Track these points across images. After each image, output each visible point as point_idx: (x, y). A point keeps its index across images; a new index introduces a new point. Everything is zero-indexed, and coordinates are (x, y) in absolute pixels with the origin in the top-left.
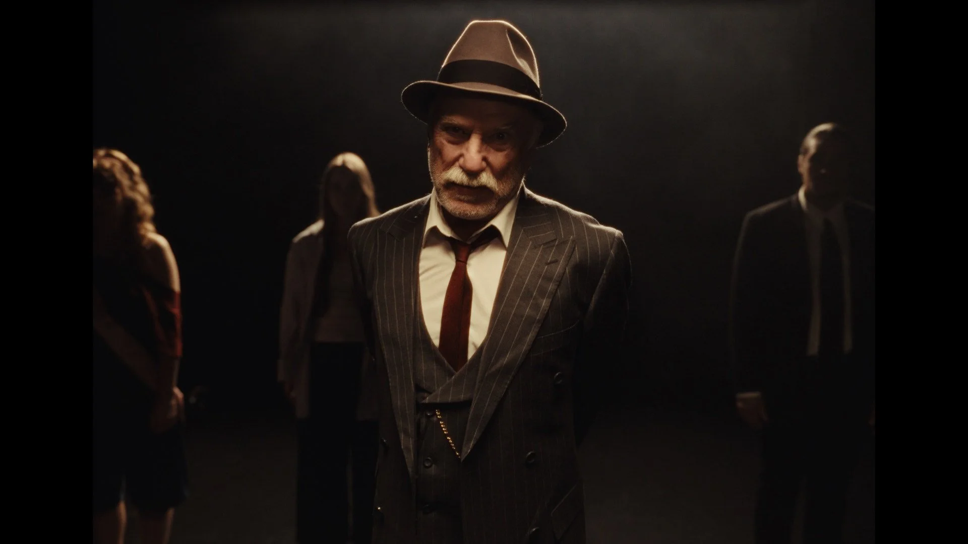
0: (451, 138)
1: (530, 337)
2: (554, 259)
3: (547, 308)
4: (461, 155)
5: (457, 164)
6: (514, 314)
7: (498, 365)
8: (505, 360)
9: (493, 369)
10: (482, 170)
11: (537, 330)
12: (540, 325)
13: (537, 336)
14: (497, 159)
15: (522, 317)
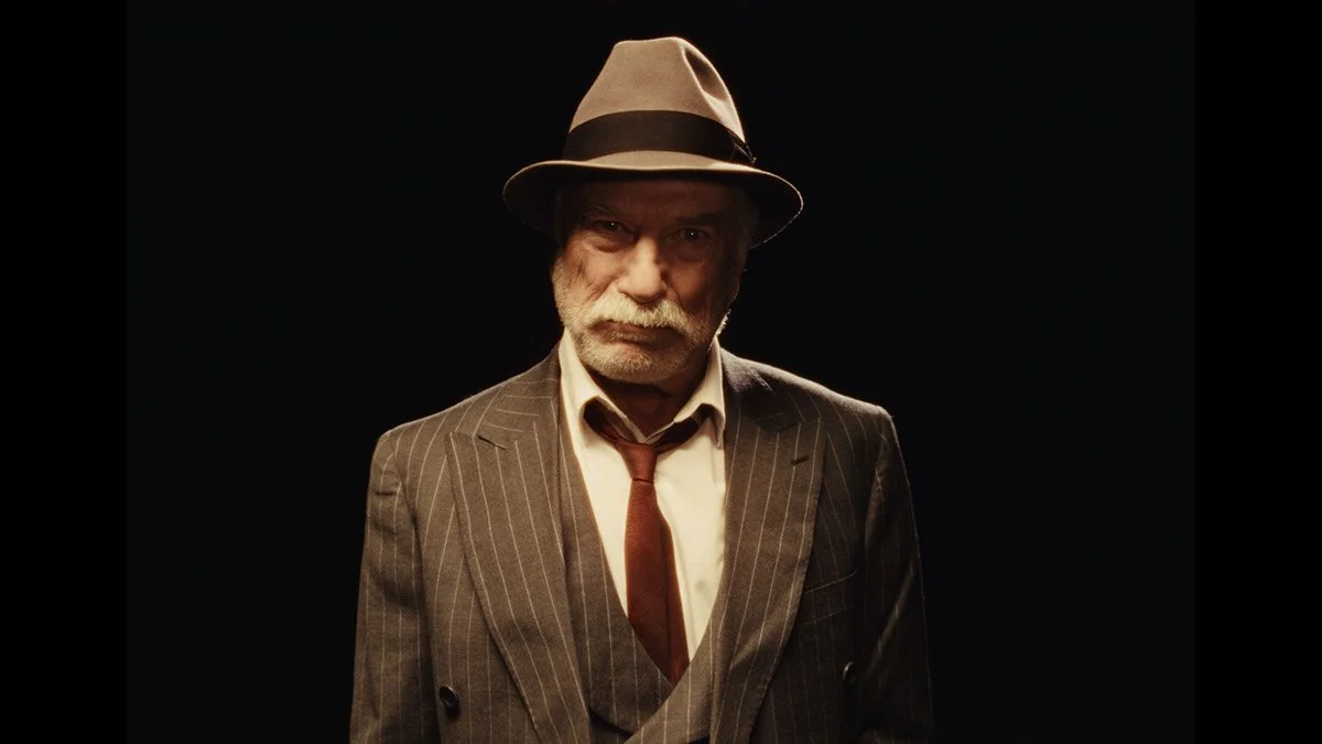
0: (603, 241)
1: (794, 592)
2: (802, 455)
3: (811, 539)
4: (622, 272)
5: (613, 288)
6: (761, 552)
7: (748, 648)
8: (759, 638)
9: (741, 656)
10: (661, 295)
11: (803, 578)
12: (805, 570)
13: (804, 589)
14: (687, 280)
15: (774, 557)
